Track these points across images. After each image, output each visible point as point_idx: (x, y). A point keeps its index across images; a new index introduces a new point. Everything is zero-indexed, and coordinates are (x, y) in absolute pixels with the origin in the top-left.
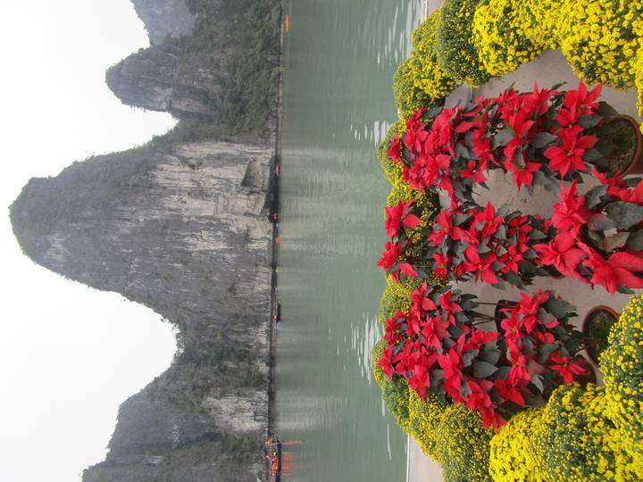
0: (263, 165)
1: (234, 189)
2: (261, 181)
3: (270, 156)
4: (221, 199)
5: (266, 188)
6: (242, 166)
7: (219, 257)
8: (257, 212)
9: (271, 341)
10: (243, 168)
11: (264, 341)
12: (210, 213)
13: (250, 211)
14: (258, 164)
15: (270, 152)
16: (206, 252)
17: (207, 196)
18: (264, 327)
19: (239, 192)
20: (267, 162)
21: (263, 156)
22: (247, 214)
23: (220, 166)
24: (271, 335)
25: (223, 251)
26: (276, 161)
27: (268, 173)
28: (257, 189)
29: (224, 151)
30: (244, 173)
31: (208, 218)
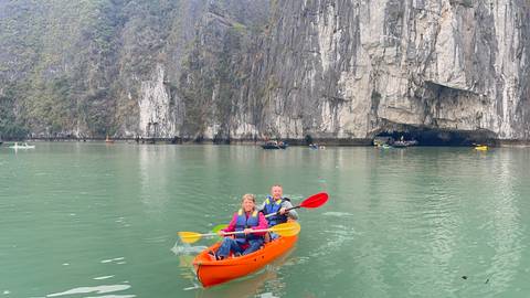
0: (479, 118)
1: (417, 70)
2: (450, 117)
3: (497, 131)
4: (391, 51)
5: (442, 125)
6: (462, 79)
7: (309, 62)
8: (382, 113)
9: (242, 140)
10: (459, 82)
11: (240, 131)
12: (364, 38)
13: (382, 102)
14: (479, 108)
15: (505, 130)
16: (315, 42)
17: (392, 27)
18: (254, 132)
19: (412, 79)
20: (484, 124)
21: (495, 117)
22: (376, 96)
23: (458, 42)
24: (248, 140)
25: (319, 67)
26: (492, 142)
27: (466, 127)
28: (433, 108)
29: (501, 45)
30: (450, 85)
31: (357, 35)
